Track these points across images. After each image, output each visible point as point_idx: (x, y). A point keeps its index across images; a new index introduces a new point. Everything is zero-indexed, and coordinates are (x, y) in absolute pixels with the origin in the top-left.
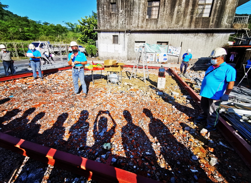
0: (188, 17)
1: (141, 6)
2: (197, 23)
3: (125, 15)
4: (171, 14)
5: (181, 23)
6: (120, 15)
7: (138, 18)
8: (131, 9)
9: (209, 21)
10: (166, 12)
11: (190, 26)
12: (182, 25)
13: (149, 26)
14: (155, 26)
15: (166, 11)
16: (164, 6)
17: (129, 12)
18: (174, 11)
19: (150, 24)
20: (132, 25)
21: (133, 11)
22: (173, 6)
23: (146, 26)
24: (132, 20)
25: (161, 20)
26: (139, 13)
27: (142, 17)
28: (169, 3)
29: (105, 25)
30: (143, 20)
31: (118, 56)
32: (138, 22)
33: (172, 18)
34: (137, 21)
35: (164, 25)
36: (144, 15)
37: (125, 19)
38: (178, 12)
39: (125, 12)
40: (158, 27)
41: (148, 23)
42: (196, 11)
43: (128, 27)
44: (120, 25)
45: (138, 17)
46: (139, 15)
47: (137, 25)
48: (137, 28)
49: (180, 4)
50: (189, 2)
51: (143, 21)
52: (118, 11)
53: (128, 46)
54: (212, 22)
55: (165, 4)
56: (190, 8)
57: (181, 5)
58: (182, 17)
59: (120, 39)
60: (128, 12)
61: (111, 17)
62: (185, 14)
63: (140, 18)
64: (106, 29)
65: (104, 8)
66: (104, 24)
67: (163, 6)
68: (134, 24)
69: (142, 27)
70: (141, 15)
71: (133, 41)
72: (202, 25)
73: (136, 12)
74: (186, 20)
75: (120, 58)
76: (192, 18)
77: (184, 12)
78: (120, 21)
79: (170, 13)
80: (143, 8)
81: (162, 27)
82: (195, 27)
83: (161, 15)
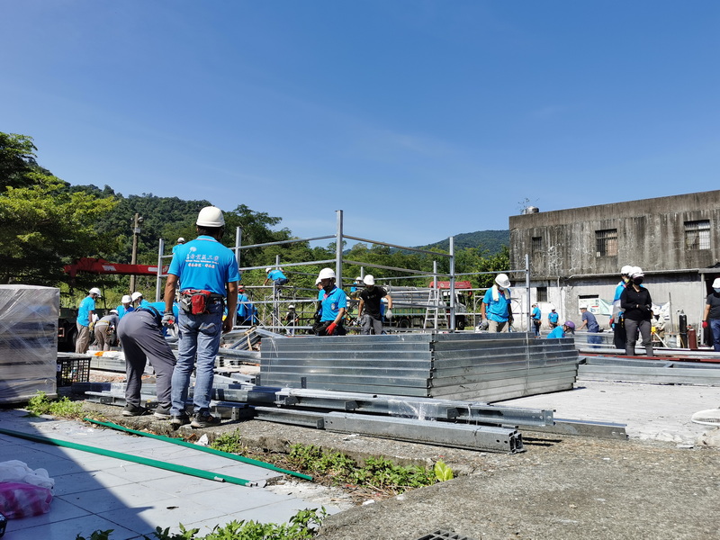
0: (671, 252)
1: (585, 240)
2: (689, 261)
3: (558, 254)
4: (640, 248)
5: (660, 262)
6: (549, 254)
8: (567, 244)
9: (710, 256)
10: (631, 246)
11: (678, 266)
12: (663, 265)
13: (602, 269)
14: (613, 268)
15: (630, 243)
16: (625, 237)
17: (565, 249)
18: (643, 244)
19: (603, 265)
20: (571, 268)
21: (571, 246)
22: (640, 235)
23: (598, 268)
24: (571, 260)
25: (623, 258)
26: (582, 250)
27: (588, 254)
28: (632, 232)
30: (591, 259)
32: (582, 263)
33: (642, 253)
36: (591, 251)
37: (558, 260)
38: (651, 246)
39: (558, 249)
41: (600, 265)
42: (682, 241)
43: (563, 273)
44: (550, 270)
46: (582, 253)
47: (580, 268)
48: (581, 273)
49: (652, 233)
50: (667, 229)
51: (590, 262)
52: (546, 248)
53: (566, 305)
54: (717, 257)
55: (625, 234)
56: (671, 238)
57: (654, 234)
58: (660, 251)
59: (550, 293)
60: (563, 250)
61: (534, 260)
62: (664, 247)
63: (584, 257)
65: (521, 245)
67: (623, 236)
68: (574, 267)
69: (589, 271)
70: (586, 252)
71: (576, 295)
72: (700, 263)
73: (577, 248)
74: (668, 256)
76: (678, 253)
77: (662, 244)
78: (550, 263)
79: (638, 247)
80: (589, 242)
82: (688, 267)
83: (621, 251)
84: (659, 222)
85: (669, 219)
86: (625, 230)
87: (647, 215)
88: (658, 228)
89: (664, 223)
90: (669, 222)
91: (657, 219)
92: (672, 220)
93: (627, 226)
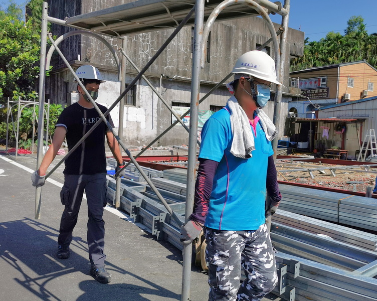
3: (152, 43)
6: (141, 39)
7: (178, 55)
10: (220, 55)
14: (205, 75)
15: (220, 52)
16: (217, 43)
17: (160, 38)
18: (230, 54)
20: (166, 66)
22: (228, 47)
24: (166, 55)
25: (214, 65)
26: (178, 46)
27: (184, 53)
28: (222, 41)
29: (104, 54)
30: (187, 60)
31: (136, 136)
32: (178, 61)
33: (228, 65)
34: (175, 60)
35: (219, 76)
36: (187, 50)
37: (152, 51)
38: (235, 59)
40: (211, 77)
44: (141, 62)
45: (178, 52)
47: (175, 67)
48: (176, 73)
49: (236, 47)
50: (246, 47)
55: (217, 40)
59: (141, 93)
60: (158, 39)
63: (180, 55)
64: (105, 64)
66: (100, 51)
67: (215, 43)
68: (170, 65)
69: (185, 73)
70: (182, 49)
71: (169, 101)
75: (141, 140)
78: (141, 52)
79: (226, 58)
80: (185, 38)
81: (216, 80)
83: (213, 57)
84: (241, 37)
85: (248, 36)
86: (217, 36)
87: (234, 26)
88: (240, 43)
89: (244, 39)
90: (248, 40)
91: (240, 34)
92: (250, 39)
93: (219, 33)
